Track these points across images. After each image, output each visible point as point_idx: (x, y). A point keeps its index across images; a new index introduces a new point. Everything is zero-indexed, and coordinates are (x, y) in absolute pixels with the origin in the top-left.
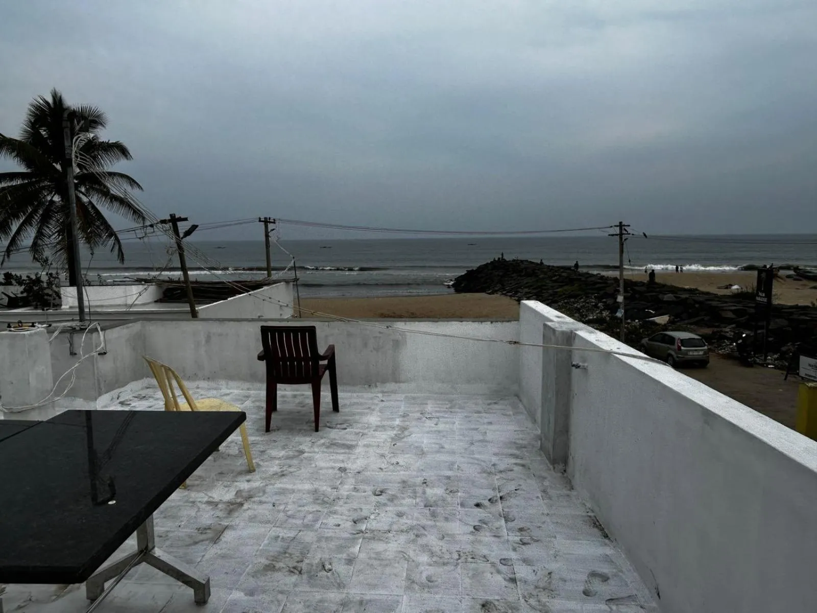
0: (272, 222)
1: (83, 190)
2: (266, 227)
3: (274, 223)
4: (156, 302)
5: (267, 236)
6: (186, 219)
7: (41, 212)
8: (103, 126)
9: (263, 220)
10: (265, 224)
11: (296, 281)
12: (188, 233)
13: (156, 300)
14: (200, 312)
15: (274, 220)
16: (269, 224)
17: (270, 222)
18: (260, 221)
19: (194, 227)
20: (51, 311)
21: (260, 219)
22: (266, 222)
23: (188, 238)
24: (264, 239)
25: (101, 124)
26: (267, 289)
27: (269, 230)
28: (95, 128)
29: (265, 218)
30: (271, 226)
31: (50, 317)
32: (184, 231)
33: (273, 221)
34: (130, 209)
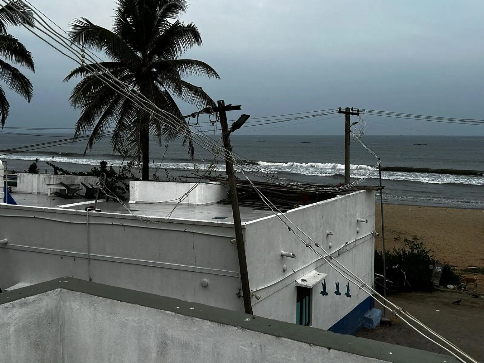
0: (355, 114)
1: (160, 79)
2: (348, 119)
3: (358, 114)
4: (218, 203)
5: (348, 131)
6: (238, 108)
7: (121, 103)
8: (184, 10)
9: (345, 111)
10: (346, 116)
11: (381, 189)
12: (237, 125)
13: (219, 201)
14: (247, 229)
15: (358, 111)
16: (351, 115)
17: (353, 114)
18: (340, 112)
19: (245, 118)
20: (94, 211)
21: (340, 109)
22: (348, 113)
23: (237, 132)
24: (344, 134)
25: (182, 8)
26: (341, 199)
27: (351, 124)
28: (175, 12)
29: (347, 109)
30: (353, 119)
31: (91, 218)
32: (233, 122)
33: (356, 112)
34: (204, 99)
